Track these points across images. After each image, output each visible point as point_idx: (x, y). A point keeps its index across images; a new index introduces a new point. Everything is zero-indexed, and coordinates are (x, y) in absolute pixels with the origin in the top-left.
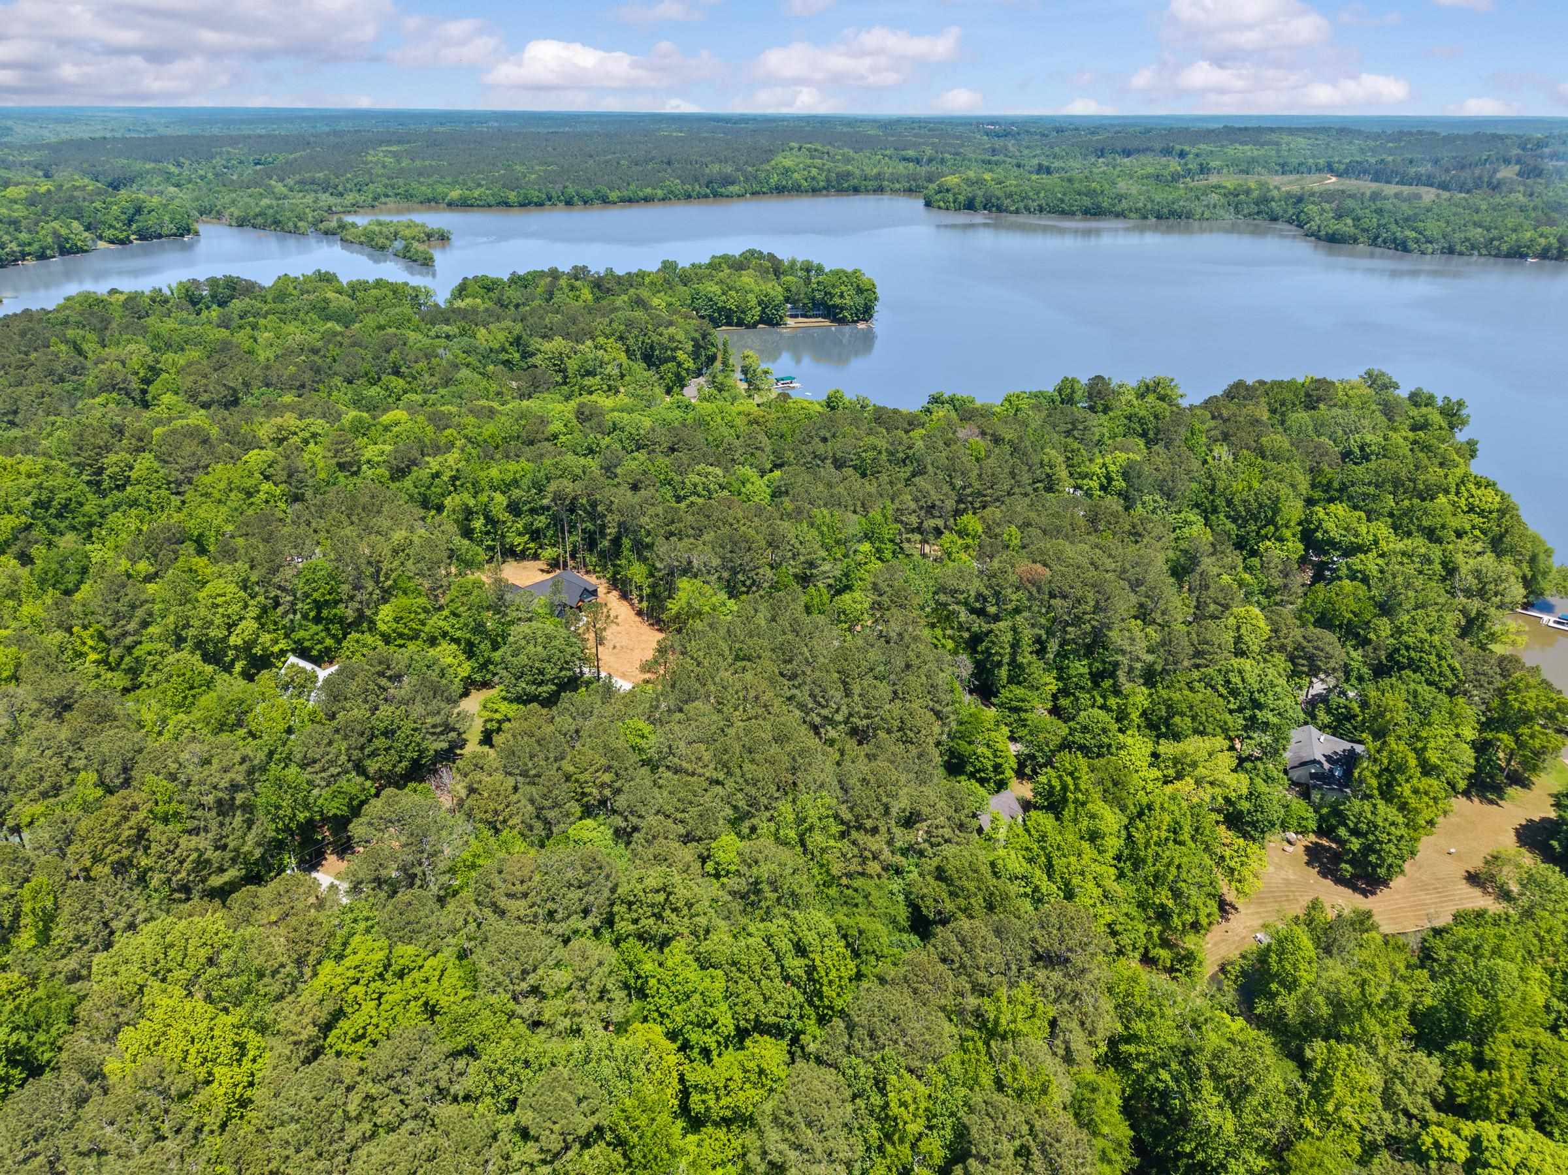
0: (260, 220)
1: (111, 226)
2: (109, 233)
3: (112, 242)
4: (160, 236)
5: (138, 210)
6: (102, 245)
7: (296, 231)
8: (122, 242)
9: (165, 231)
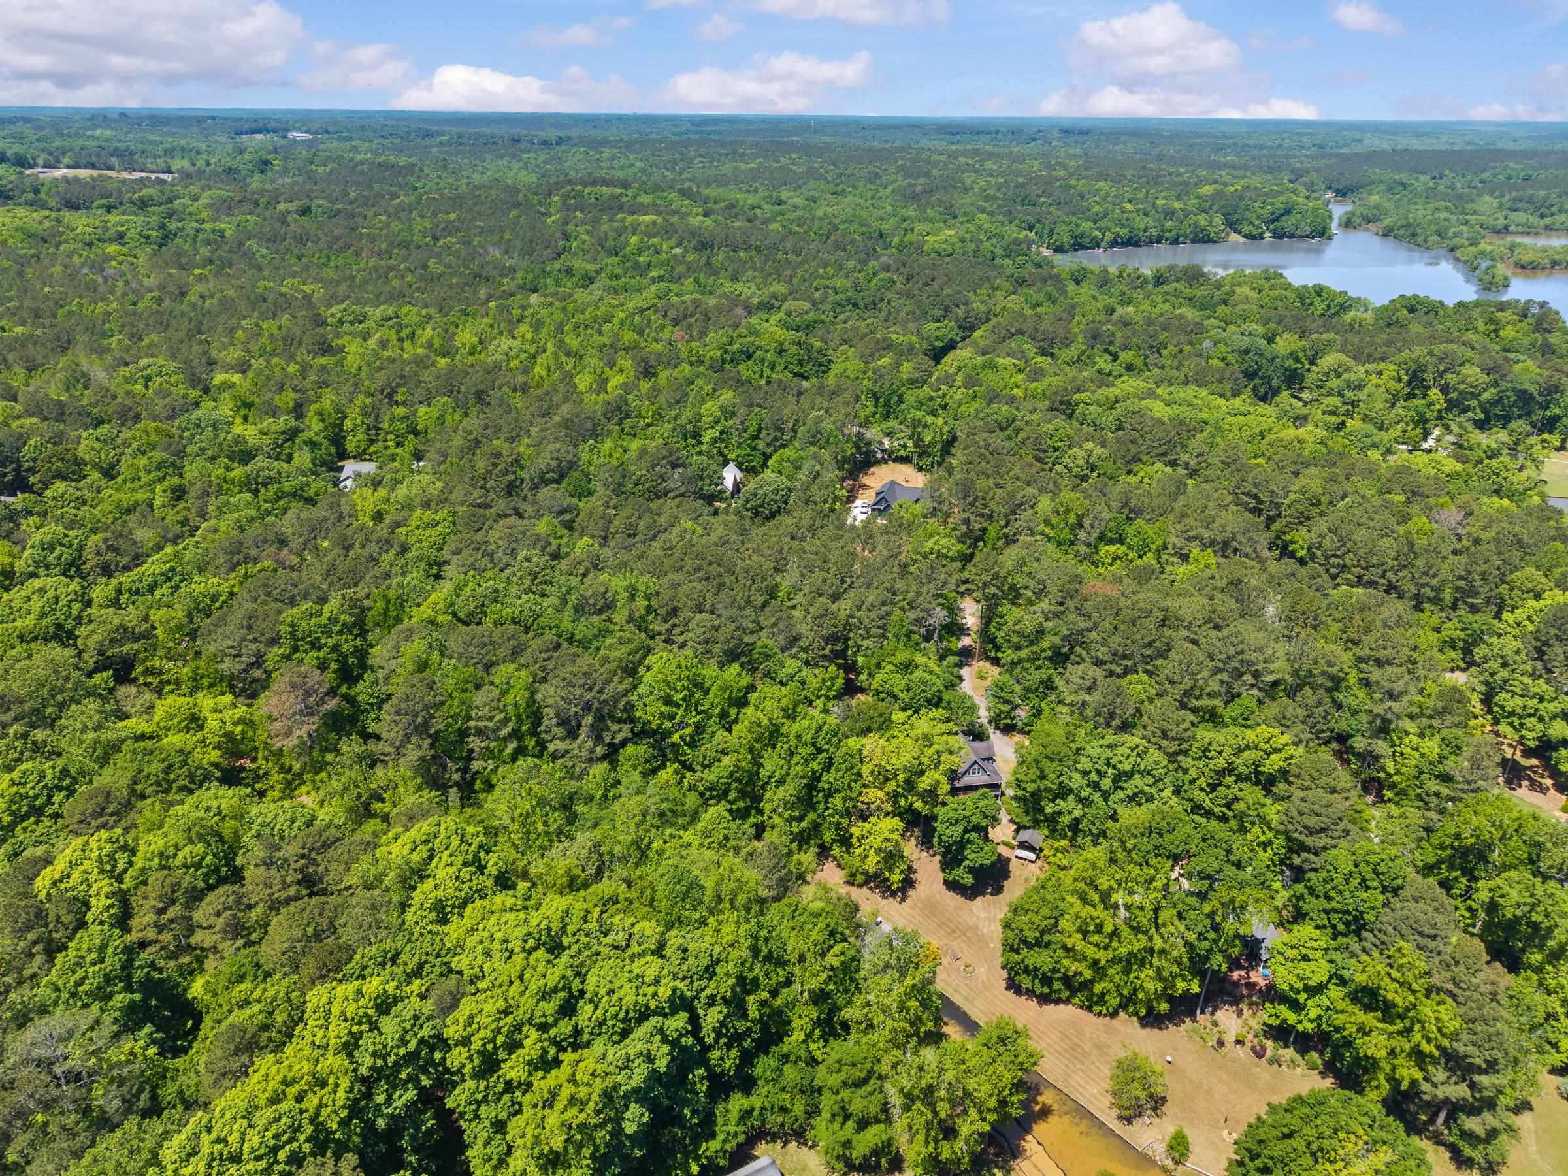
0: (1402, 232)
1: (1252, 223)
2: (1247, 229)
3: (1246, 237)
4: (1292, 236)
5: (1287, 212)
6: (1234, 237)
7: (1424, 246)
8: (1254, 238)
9: (1299, 232)
